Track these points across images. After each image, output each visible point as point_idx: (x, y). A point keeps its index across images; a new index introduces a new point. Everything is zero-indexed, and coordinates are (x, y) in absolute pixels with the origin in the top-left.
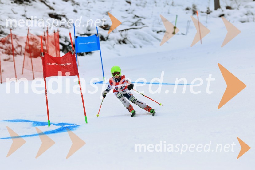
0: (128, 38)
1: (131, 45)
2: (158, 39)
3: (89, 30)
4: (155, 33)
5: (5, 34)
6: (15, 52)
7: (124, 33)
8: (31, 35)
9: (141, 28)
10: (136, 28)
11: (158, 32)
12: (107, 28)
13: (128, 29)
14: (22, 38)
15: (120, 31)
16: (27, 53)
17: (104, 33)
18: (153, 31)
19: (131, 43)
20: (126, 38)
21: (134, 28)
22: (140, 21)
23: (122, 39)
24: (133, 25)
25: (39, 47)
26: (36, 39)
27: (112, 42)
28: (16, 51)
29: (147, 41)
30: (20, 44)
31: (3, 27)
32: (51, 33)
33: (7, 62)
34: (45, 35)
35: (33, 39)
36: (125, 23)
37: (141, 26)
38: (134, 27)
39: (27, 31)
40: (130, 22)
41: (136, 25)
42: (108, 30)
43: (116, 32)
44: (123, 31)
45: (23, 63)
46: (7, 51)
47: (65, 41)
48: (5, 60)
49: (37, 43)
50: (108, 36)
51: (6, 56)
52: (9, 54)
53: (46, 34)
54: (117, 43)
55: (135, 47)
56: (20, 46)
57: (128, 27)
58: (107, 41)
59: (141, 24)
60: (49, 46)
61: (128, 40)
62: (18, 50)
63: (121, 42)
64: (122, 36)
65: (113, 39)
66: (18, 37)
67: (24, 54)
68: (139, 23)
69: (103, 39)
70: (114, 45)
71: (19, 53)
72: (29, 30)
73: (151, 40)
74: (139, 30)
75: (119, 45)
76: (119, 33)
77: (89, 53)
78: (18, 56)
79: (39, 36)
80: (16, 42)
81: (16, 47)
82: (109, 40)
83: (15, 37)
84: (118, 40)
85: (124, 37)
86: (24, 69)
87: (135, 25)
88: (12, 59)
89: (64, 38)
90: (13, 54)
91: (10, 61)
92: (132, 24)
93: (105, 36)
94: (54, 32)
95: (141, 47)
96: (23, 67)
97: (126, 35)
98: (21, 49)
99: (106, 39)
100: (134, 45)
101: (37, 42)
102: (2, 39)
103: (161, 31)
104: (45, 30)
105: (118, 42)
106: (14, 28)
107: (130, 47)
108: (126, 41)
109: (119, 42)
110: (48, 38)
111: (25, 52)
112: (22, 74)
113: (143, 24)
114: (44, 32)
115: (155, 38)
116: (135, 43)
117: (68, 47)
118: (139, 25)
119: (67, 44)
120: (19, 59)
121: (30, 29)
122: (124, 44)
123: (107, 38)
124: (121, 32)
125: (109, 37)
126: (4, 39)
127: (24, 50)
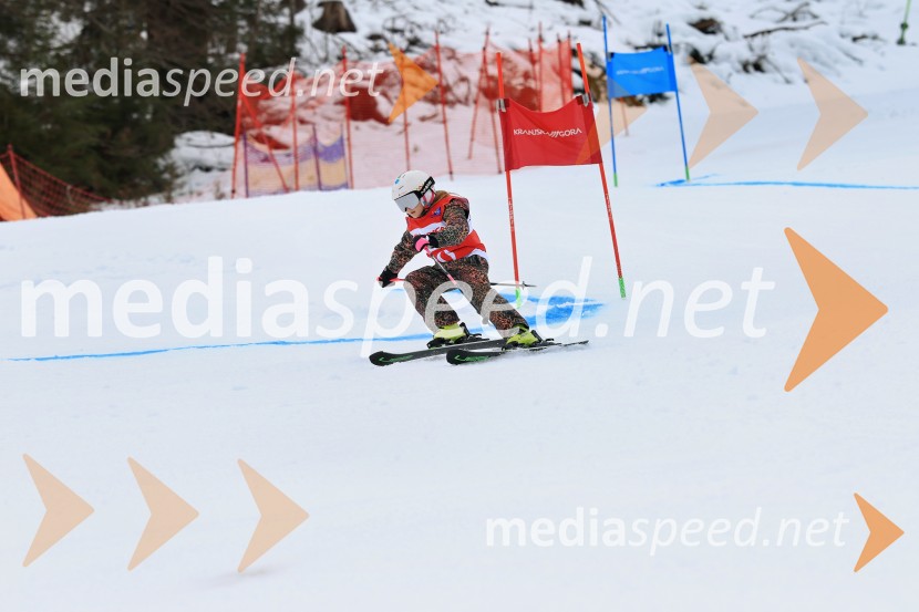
0: (770, 56)
1: (778, 77)
2: (855, 59)
3: (660, 35)
4: (847, 43)
5: (424, 46)
6: (450, 97)
7: (758, 41)
8: (496, 48)
9: (806, 28)
10: (793, 29)
11: (855, 39)
12: (711, 29)
13: (769, 32)
14: (470, 56)
15: (746, 37)
16: (483, 99)
17: (704, 43)
18: (842, 36)
19: (777, 69)
20: (763, 57)
21: (786, 29)
22: (805, 9)
23: (752, 58)
24: (784, 19)
25: (517, 82)
26: (509, 61)
27: (725, 68)
28: (453, 95)
29: (823, 64)
30: (465, 73)
31: (419, 27)
32: (550, 43)
33: (426, 123)
34: (531, 50)
35: (500, 60)
36: (764, 14)
37: (809, 21)
38: (789, 24)
39: (483, 38)
40: (775, 9)
41: (795, 19)
42: (713, 33)
43: (737, 39)
44: (754, 35)
45: (470, 128)
46: (429, 94)
47: (592, 66)
48: (423, 119)
49: (513, 70)
50: (713, 52)
51: (425, 109)
52: (433, 101)
53: (536, 49)
54: (738, 71)
55: (788, 82)
56: (464, 79)
57: (771, 26)
58: (711, 66)
59: (808, 16)
60: (544, 77)
61: (769, 62)
62: (461, 90)
63: (751, 68)
64: (751, 49)
65: (727, 58)
66: (459, 56)
67: (476, 102)
68: (804, 13)
69: (696, 57)
70: (730, 75)
71: (462, 99)
72: (487, 33)
73: (836, 61)
74: (802, 34)
75: (743, 77)
76: (744, 43)
77: (659, 100)
78: (459, 107)
79: (518, 51)
80: (455, 67)
81: (456, 83)
82: (716, 63)
83: (452, 55)
84: (740, 62)
85: (758, 52)
86: (475, 144)
87: (790, 18)
88: (440, 118)
89: (589, 55)
90: (445, 102)
91: (437, 122)
92: (782, 15)
93: (704, 51)
94: (559, 41)
95: (806, 81)
96: (472, 140)
97: (764, 48)
98: (469, 88)
99: (706, 59)
100: (787, 75)
101: (511, 70)
102: (417, 59)
103: (864, 37)
104: (535, 35)
105: (740, 67)
106: (448, 29)
107: (776, 81)
108: (765, 65)
109: (745, 67)
110: (540, 57)
111: (478, 96)
112: (470, 157)
113: (815, 17)
114: (530, 41)
115: (848, 55)
116: (789, 70)
117: (599, 83)
118: (804, 18)
119: (596, 72)
120: (460, 116)
121: (492, 31)
122: (758, 74)
123: (711, 57)
124: (750, 39)
125: (717, 53)
126: (422, 59)
127: (474, 90)
